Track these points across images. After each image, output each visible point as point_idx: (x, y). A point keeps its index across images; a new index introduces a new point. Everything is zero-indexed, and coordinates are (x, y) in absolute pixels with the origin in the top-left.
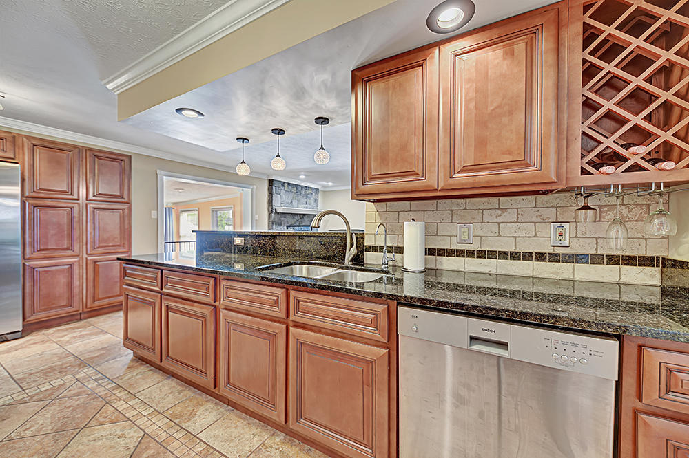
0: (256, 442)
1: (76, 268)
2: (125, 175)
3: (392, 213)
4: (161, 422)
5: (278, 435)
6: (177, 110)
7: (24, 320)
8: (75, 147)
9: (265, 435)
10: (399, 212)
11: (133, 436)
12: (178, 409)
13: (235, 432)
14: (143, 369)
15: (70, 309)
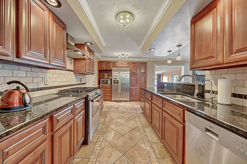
0: (156, 141)
1: (137, 89)
2: (146, 67)
3: (218, 75)
4: (141, 125)
5: (162, 144)
6: (150, 50)
7: (130, 98)
8: (137, 62)
9: (159, 142)
10: (221, 74)
11: (136, 125)
12: (145, 125)
13: (153, 136)
14: (143, 115)
15: (136, 98)
